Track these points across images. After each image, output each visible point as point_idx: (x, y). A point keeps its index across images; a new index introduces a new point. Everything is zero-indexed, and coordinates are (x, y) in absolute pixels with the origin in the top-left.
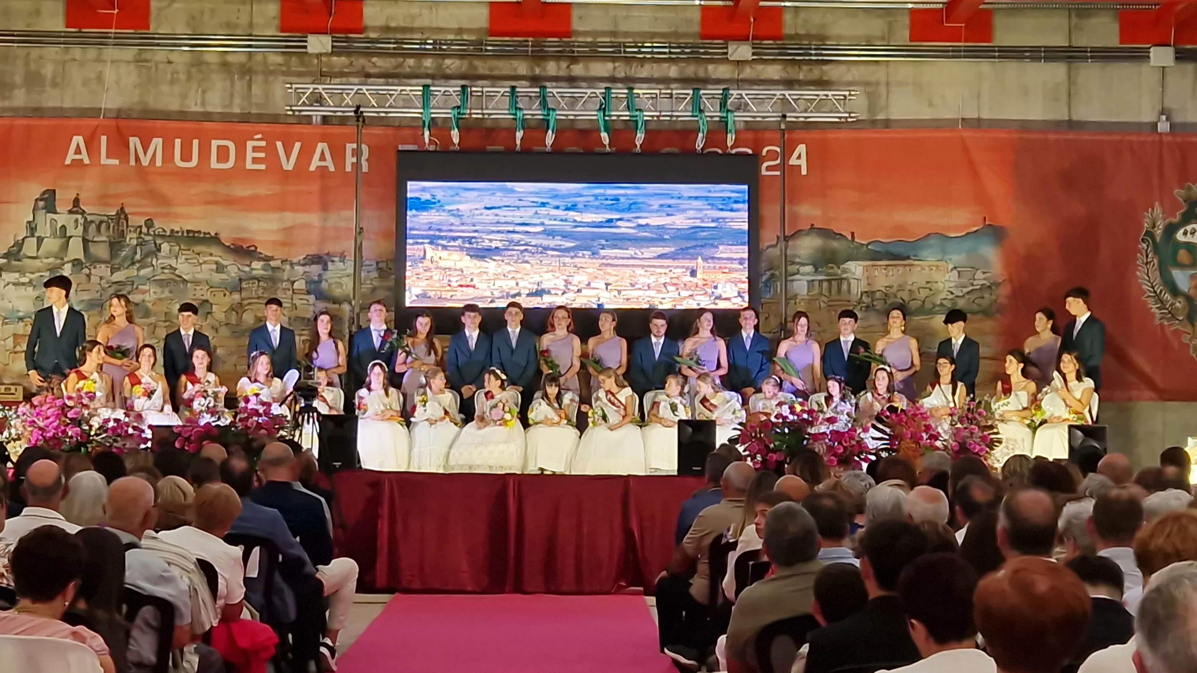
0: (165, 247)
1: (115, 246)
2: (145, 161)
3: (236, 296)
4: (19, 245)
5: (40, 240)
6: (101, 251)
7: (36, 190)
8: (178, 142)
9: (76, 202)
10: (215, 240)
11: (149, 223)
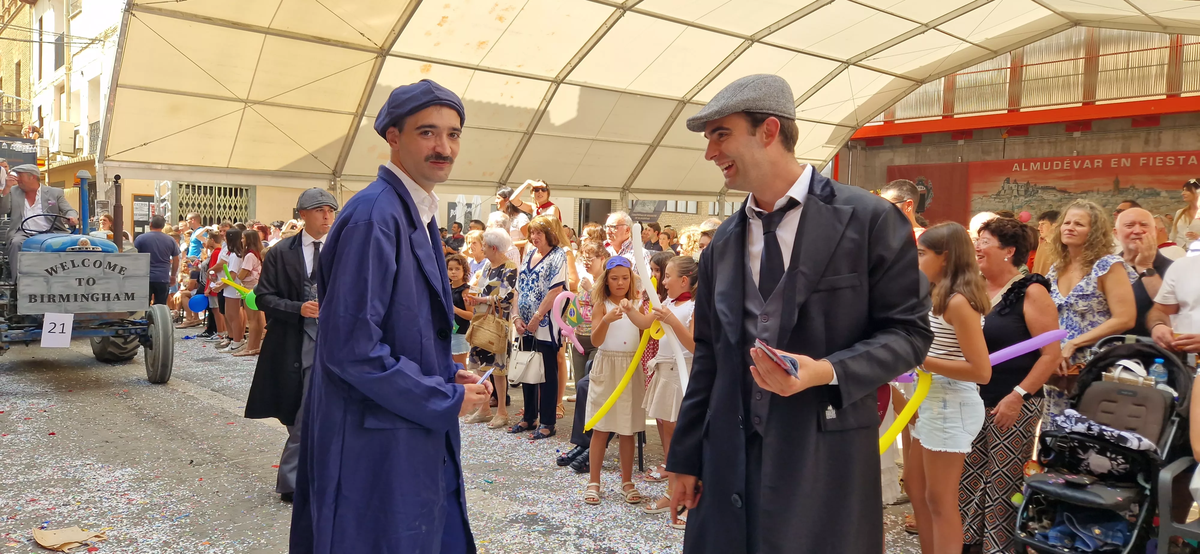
0: (1040, 191)
1: (1026, 191)
2: (1035, 169)
3: (1060, 203)
4: (1000, 192)
5: (1005, 191)
6: (1022, 193)
7: (1005, 178)
8: (1044, 163)
9: (1015, 181)
10: (1054, 188)
11: (1035, 185)
